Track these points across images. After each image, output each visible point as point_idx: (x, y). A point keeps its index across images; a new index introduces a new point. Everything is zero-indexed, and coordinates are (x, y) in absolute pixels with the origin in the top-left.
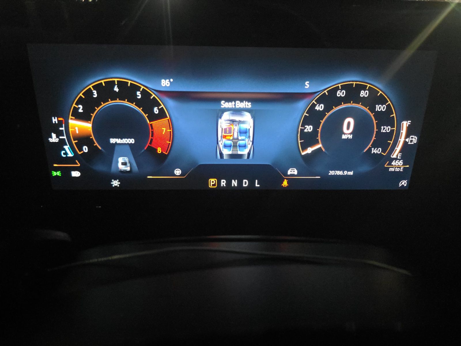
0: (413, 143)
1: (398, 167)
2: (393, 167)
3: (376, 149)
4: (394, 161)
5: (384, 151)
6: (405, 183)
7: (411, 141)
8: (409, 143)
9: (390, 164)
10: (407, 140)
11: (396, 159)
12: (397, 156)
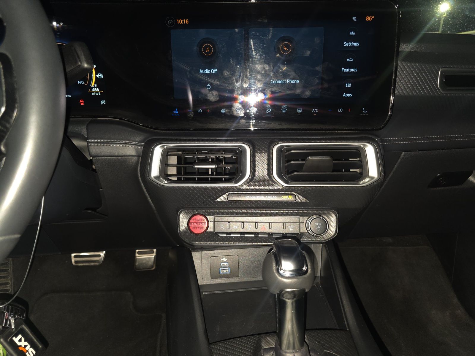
0: (101, 78)
1: (97, 93)
2: (94, 93)
3: (80, 81)
4: (93, 89)
5: (85, 82)
6: (104, 102)
7: (100, 77)
8: (99, 78)
9: (91, 90)
10: (97, 76)
11: (94, 87)
12: (94, 85)
